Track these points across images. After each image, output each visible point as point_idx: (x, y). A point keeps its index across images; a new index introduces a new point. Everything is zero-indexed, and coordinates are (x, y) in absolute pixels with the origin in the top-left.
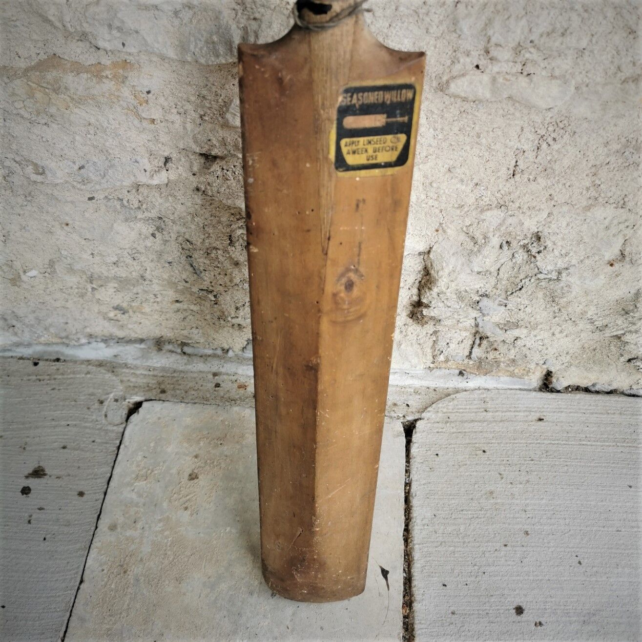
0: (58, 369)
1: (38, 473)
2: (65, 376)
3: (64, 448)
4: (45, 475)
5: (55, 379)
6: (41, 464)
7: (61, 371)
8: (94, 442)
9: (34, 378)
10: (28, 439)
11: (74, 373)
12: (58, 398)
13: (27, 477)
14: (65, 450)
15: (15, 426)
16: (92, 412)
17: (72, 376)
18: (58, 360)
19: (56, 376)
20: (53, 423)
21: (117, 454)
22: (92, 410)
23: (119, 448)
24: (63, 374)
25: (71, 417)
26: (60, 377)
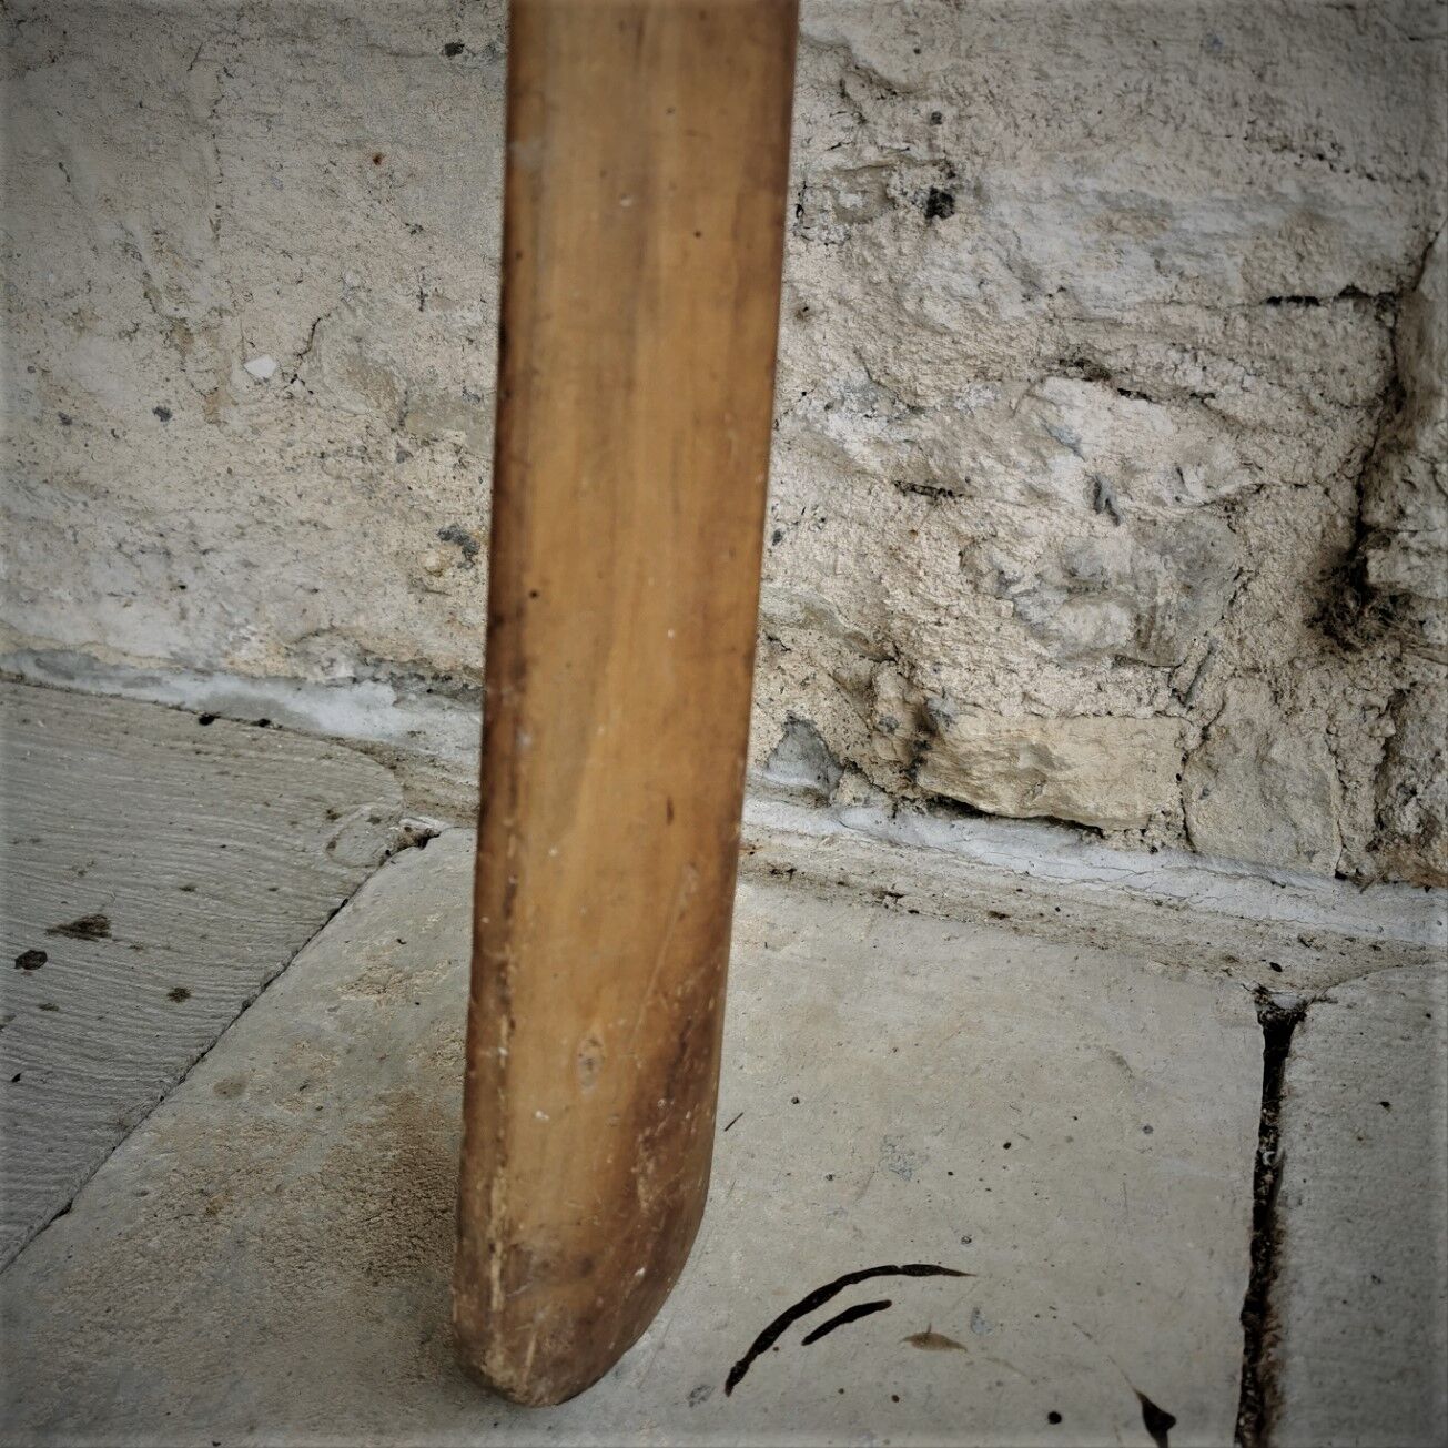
0: (255, 739)
1: (88, 929)
2: (266, 755)
3: (188, 889)
4: (103, 935)
5: (237, 756)
6: (108, 912)
7: (259, 743)
8: (274, 890)
9: (188, 745)
10: (102, 857)
11: (290, 752)
12: (227, 793)
13: (51, 932)
14: (190, 895)
15: (85, 827)
16: (299, 832)
17: (282, 756)
18: (264, 723)
19: (241, 751)
20: (188, 837)
21: (323, 927)
22: (299, 827)
23: (336, 912)
24: (262, 750)
25: (239, 832)
26: (252, 753)
